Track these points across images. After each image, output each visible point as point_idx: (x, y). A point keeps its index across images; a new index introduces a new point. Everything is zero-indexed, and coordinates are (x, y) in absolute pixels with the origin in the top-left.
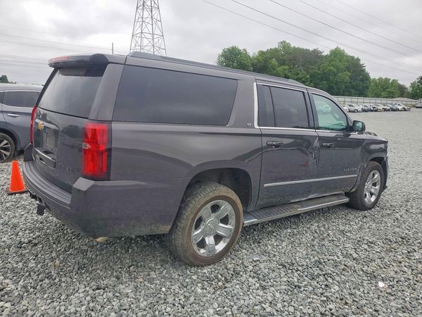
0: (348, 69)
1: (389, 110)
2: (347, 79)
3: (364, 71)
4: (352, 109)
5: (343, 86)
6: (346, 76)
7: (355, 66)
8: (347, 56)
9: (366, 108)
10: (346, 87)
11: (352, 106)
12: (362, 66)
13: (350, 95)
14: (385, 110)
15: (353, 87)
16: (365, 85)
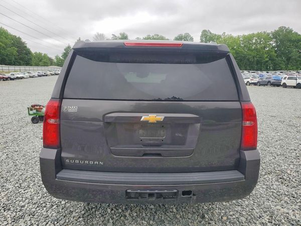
0: (13, 45)
1: (54, 75)
2: (15, 52)
3: (26, 47)
4: (31, 75)
5: (13, 58)
6: (14, 50)
7: (18, 44)
8: (11, 35)
9: (40, 74)
10: (16, 59)
11: (30, 73)
12: (23, 43)
13: (20, 65)
14: (52, 75)
15: (21, 59)
16: (29, 57)
